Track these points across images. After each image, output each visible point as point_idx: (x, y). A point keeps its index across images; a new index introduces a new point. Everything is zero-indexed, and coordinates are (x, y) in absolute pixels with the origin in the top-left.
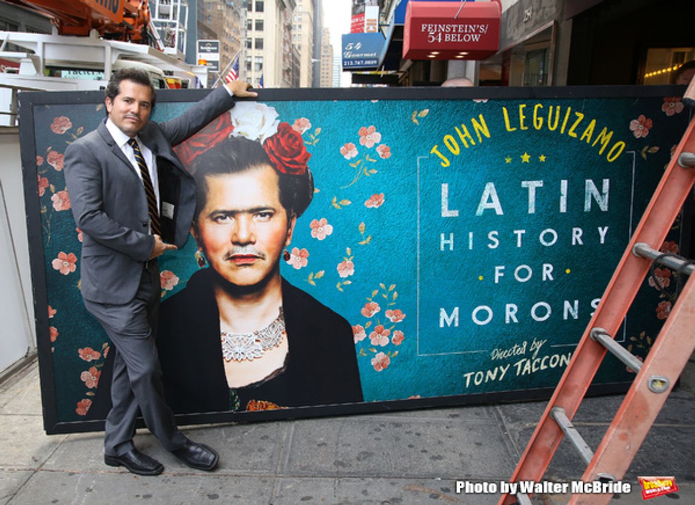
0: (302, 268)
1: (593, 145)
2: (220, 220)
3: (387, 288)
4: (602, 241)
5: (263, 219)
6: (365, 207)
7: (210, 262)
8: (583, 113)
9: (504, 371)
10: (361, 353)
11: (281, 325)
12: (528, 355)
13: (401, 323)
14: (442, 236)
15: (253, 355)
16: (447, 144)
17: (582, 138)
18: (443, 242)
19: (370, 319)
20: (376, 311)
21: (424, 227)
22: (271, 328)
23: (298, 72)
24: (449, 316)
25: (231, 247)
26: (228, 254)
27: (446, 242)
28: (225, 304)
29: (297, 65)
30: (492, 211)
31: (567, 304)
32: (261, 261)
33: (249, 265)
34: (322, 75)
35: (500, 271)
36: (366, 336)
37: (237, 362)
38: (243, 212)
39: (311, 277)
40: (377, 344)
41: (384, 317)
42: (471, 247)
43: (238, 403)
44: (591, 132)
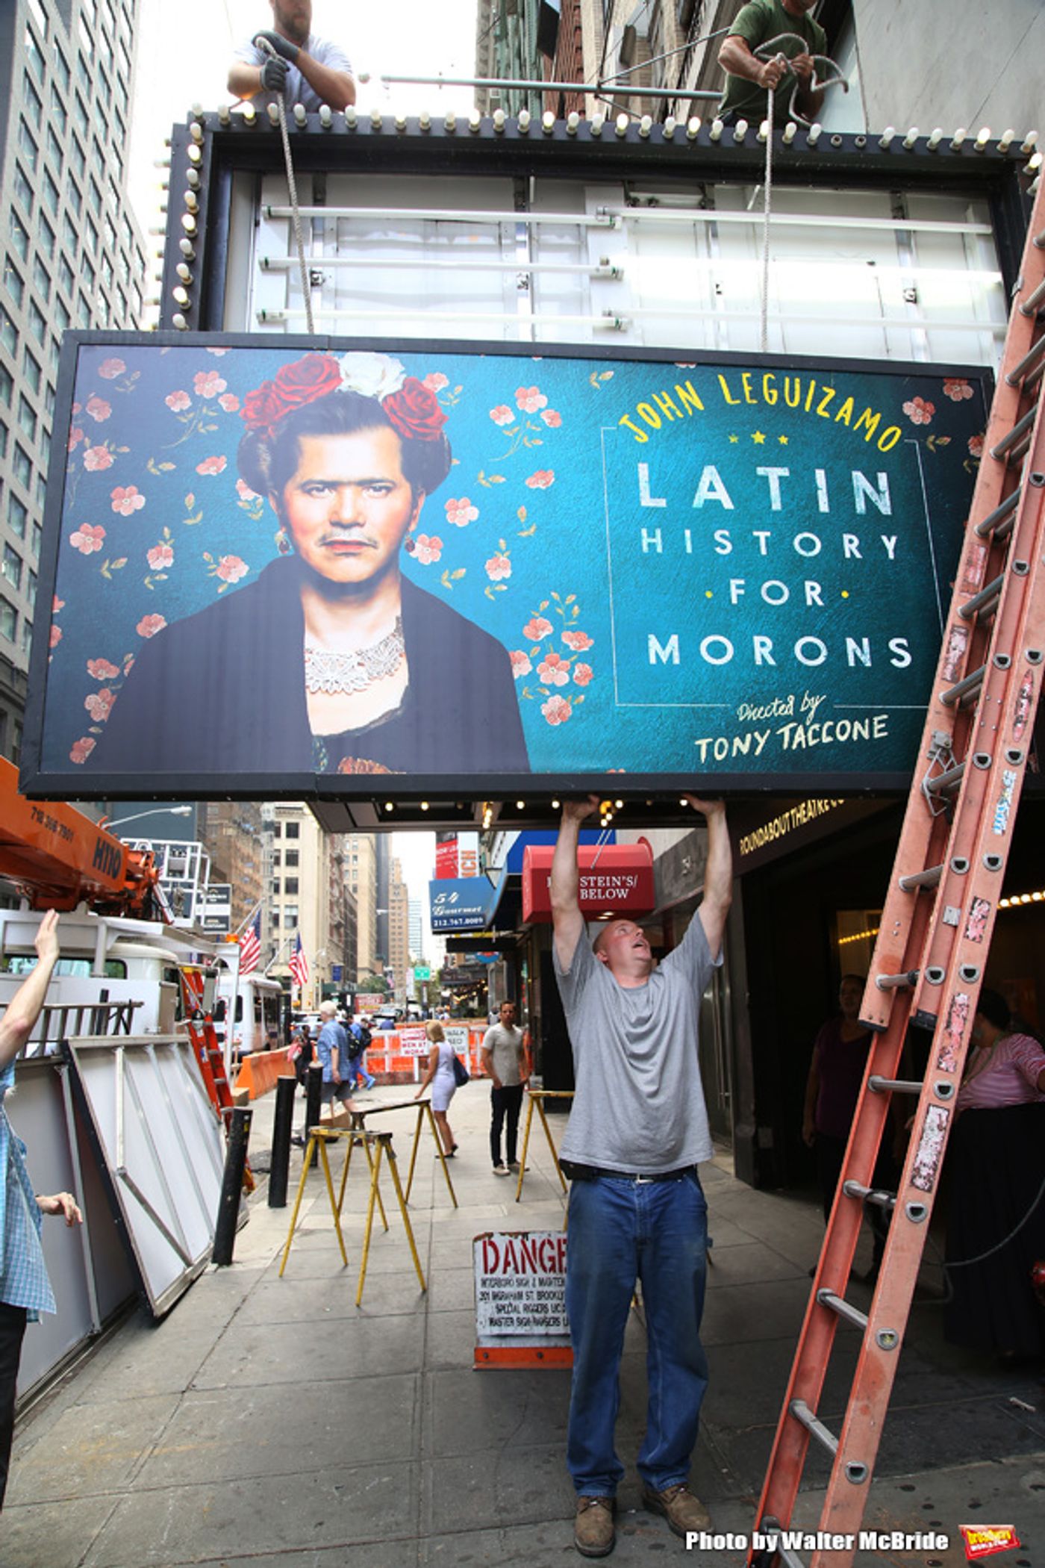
0: (433, 563)
1: (855, 428)
2: (314, 492)
3: (563, 600)
4: (891, 556)
5: (376, 494)
6: (527, 487)
7: (297, 548)
8: (834, 388)
9: (762, 741)
10: (524, 694)
11: (399, 643)
12: (799, 717)
13: (585, 652)
14: (644, 532)
15: (353, 686)
16: (642, 414)
17: (837, 419)
18: (645, 541)
19: (538, 644)
20: (547, 633)
21: (616, 519)
22: (382, 647)
23: (353, 928)
24: (664, 647)
25: (329, 529)
26: (324, 538)
27: (651, 541)
28: (314, 607)
29: (352, 917)
30: (717, 504)
31: (851, 644)
32: (371, 551)
33: (354, 555)
34: (391, 930)
35: (739, 587)
36: (530, 668)
37: (326, 695)
38: (349, 483)
39: (445, 576)
40: (549, 682)
41: (560, 642)
42: (689, 550)
43: (325, 761)
44: (849, 413)
